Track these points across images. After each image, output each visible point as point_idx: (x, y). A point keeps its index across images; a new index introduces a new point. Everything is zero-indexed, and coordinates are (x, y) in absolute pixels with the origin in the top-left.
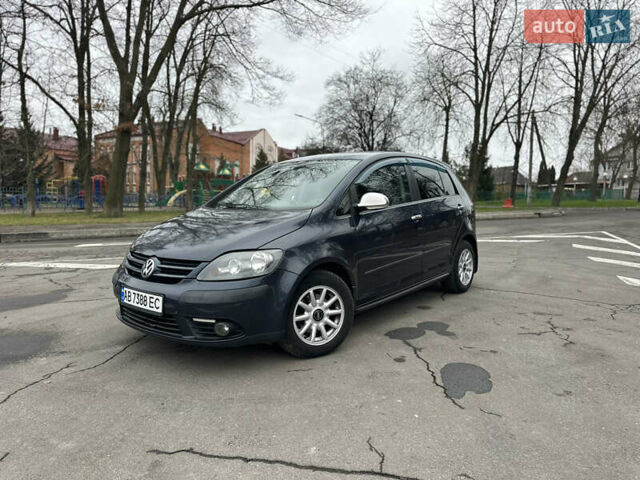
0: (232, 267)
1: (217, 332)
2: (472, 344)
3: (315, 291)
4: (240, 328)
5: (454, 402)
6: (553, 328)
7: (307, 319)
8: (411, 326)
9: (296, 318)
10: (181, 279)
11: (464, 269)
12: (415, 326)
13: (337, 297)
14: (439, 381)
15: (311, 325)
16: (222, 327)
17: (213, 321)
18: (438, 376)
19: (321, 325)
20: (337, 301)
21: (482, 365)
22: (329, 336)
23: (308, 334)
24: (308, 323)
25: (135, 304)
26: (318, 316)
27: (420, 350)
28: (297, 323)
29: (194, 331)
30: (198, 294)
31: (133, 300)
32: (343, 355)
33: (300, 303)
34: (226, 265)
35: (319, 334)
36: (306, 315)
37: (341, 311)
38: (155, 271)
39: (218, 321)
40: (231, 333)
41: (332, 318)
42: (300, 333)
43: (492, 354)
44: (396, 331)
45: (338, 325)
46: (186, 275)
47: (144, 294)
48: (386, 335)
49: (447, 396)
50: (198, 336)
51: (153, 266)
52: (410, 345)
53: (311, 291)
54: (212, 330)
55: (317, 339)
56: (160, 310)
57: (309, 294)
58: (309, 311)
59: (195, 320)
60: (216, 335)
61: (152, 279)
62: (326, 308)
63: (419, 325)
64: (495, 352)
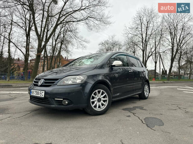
0: (70, 81)
1: (64, 104)
2: (153, 112)
3: (98, 91)
4: (72, 102)
5: (151, 128)
6: (179, 108)
7: (95, 101)
8: (131, 107)
9: (92, 100)
10: (51, 85)
11: (146, 91)
12: (132, 107)
13: (105, 94)
14: (144, 122)
15: (97, 103)
16: (65, 102)
17: (62, 99)
18: (143, 121)
19: (100, 103)
20: (106, 95)
21: (158, 118)
22: (103, 108)
23: (95, 106)
24: (96, 103)
25: (35, 95)
26: (99, 100)
27: (135, 114)
28: (92, 102)
29: (55, 103)
30: (57, 90)
31: (34, 94)
32: (108, 115)
33: (93, 95)
34: (67, 80)
35: (99, 107)
36: (95, 99)
37: (107, 99)
38: (42, 83)
39: (64, 99)
40: (68, 104)
41: (104, 101)
42: (93, 106)
43: (161, 115)
44: (126, 109)
45: (106, 104)
46: (53, 83)
47: (38, 91)
48: (122, 109)
49: (148, 127)
50: (56, 105)
51: (42, 82)
52: (131, 112)
53: (97, 91)
54: (61, 103)
55: (99, 109)
56: (43, 96)
57: (96, 92)
58: (96, 98)
59: (55, 99)
60: (63, 105)
61: (41, 86)
62: (102, 98)
63: (133, 107)
64: (162, 114)
